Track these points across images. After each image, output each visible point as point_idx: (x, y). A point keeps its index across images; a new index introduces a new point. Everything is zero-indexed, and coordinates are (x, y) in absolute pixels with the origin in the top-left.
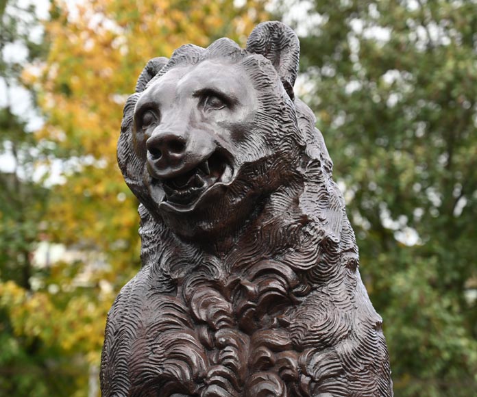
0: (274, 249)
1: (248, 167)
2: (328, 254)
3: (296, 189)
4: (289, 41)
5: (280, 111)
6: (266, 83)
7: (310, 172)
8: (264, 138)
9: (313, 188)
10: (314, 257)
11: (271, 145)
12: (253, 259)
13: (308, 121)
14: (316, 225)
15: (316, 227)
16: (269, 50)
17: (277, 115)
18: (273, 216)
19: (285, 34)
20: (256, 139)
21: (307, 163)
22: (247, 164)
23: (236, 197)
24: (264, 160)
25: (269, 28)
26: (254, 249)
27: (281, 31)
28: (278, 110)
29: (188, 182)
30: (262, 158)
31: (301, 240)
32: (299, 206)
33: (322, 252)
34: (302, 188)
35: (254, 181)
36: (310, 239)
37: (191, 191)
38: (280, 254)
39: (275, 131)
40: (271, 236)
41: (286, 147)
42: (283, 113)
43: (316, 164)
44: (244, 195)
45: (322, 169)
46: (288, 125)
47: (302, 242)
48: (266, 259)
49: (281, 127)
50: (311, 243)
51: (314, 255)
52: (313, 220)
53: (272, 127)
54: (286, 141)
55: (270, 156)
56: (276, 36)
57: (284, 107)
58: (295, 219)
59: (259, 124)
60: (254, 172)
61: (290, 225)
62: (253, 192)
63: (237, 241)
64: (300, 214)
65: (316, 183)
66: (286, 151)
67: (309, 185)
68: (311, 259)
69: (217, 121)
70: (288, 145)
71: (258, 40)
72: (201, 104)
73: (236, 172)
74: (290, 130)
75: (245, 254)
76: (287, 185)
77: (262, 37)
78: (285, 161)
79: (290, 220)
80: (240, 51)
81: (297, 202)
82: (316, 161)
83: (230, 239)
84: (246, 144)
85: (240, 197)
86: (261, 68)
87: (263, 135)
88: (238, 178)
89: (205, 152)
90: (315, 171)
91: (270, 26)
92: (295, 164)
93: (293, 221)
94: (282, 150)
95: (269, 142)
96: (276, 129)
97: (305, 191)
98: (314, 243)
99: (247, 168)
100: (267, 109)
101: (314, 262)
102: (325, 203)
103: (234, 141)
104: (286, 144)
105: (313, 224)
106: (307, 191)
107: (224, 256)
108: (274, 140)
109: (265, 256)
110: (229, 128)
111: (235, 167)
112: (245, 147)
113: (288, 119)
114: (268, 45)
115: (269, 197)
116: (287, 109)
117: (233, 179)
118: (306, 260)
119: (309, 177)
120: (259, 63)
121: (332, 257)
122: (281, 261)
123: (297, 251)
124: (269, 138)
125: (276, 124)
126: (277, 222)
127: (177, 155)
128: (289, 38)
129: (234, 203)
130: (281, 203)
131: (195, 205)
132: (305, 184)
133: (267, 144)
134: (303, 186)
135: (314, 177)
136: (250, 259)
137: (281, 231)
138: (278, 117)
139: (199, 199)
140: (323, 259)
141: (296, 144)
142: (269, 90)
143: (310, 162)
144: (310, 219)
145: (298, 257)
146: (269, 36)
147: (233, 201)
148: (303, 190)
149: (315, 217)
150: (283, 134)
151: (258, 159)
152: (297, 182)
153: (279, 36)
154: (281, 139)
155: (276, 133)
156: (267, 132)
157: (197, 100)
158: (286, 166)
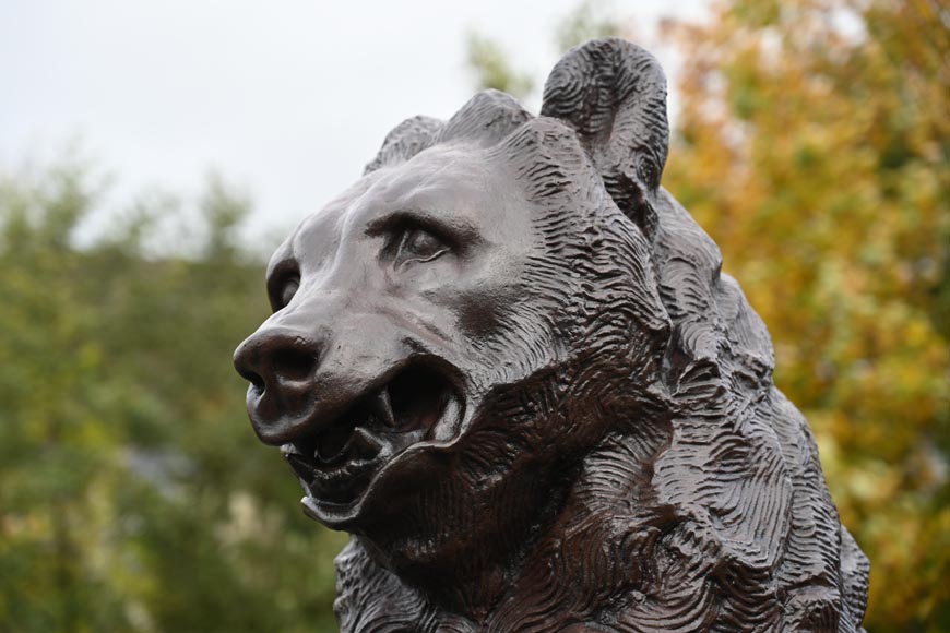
0: (594, 595)
1: (503, 398)
2: (738, 599)
3: (652, 437)
4: (637, 79)
5: (587, 249)
6: (552, 185)
7: (691, 392)
8: (547, 320)
9: (698, 433)
10: (694, 612)
11: (566, 335)
12: (549, 622)
13: (693, 266)
14: (699, 528)
15: (698, 534)
16: (594, 107)
17: (578, 261)
18: (589, 512)
19: (629, 64)
20: (528, 325)
21: (681, 372)
22: (499, 390)
23: (488, 471)
24: (546, 376)
25: (591, 54)
26: (550, 598)
27: (619, 58)
28: (579, 248)
29: (345, 447)
30: (539, 372)
31: (661, 569)
32: (654, 482)
33: (718, 596)
34: (666, 435)
35: (527, 429)
36: (683, 565)
37: (350, 469)
38: (609, 607)
39: (574, 299)
40: (585, 563)
41: (608, 339)
42: (595, 254)
43: (707, 371)
44: (509, 467)
45: (724, 382)
46: (610, 282)
47: (665, 574)
48: (577, 620)
49: (590, 289)
50: (686, 577)
51: (694, 607)
52: (691, 516)
53: (567, 291)
54: (607, 322)
55: (562, 364)
56: (609, 72)
57: (596, 238)
58: (642, 517)
59: (534, 286)
60: (525, 406)
61: (627, 534)
62: (530, 456)
63: (515, 578)
64: (653, 505)
65: (708, 418)
66: (610, 347)
67: (685, 427)
68: (685, 618)
69: (424, 288)
70: (613, 333)
71: (563, 85)
72: (388, 251)
73: (470, 413)
74: (616, 294)
75: (531, 610)
76: (628, 431)
77: (573, 78)
78: (610, 373)
79: (628, 522)
80: (510, 116)
81: (649, 471)
82: (705, 363)
83: (495, 573)
84: (500, 338)
85: (500, 472)
86: (544, 150)
87: (545, 313)
88: (474, 428)
89: (373, 369)
90: (702, 389)
91: (591, 49)
92: (642, 379)
93: (635, 523)
94: (594, 345)
95: (560, 330)
96: (577, 295)
97: (674, 443)
98: (692, 575)
99: (502, 400)
100: (555, 248)
101: (698, 623)
102: (737, 467)
103: (469, 336)
104: (607, 329)
105: (691, 527)
106: (681, 443)
107: (486, 616)
108: (573, 322)
109: (575, 614)
110: (452, 304)
111: (469, 400)
112: (498, 347)
113: (612, 267)
114: (590, 95)
115: (581, 465)
116: (606, 244)
117: (463, 431)
118: (674, 621)
119: (686, 406)
120: (541, 137)
121: (752, 605)
122: (614, 627)
123: (652, 598)
124: (559, 319)
125: (576, 283)
126: (598, 527)
127: (297, 384)
128: (637, 72)
129: (485, 487)
130: (611, 478)
131: (361, 503)
132: (675, 423)
133: (556, 336)
134: (670, 430)
135: (702, 406)
136: (541, 622)
137: (607, 550)
138: (580, 265)
139: (370, 489)
140: (725, 613)
141: (641, 326)
142: (559, 202)
143: (689, 368)
144: (681, 513)
145: (653, 615)
146: (592, 74)
147: (480, 484)
148: (670, 439)
149: (695, 509)
150: (594, 305)
151: (528, 373)
152: (654, 421)
153: (615, 70)
154: (591, 320)
155: (575, 304)
156: (554, 304)
157: (380, 242)
158: (616, 385)
